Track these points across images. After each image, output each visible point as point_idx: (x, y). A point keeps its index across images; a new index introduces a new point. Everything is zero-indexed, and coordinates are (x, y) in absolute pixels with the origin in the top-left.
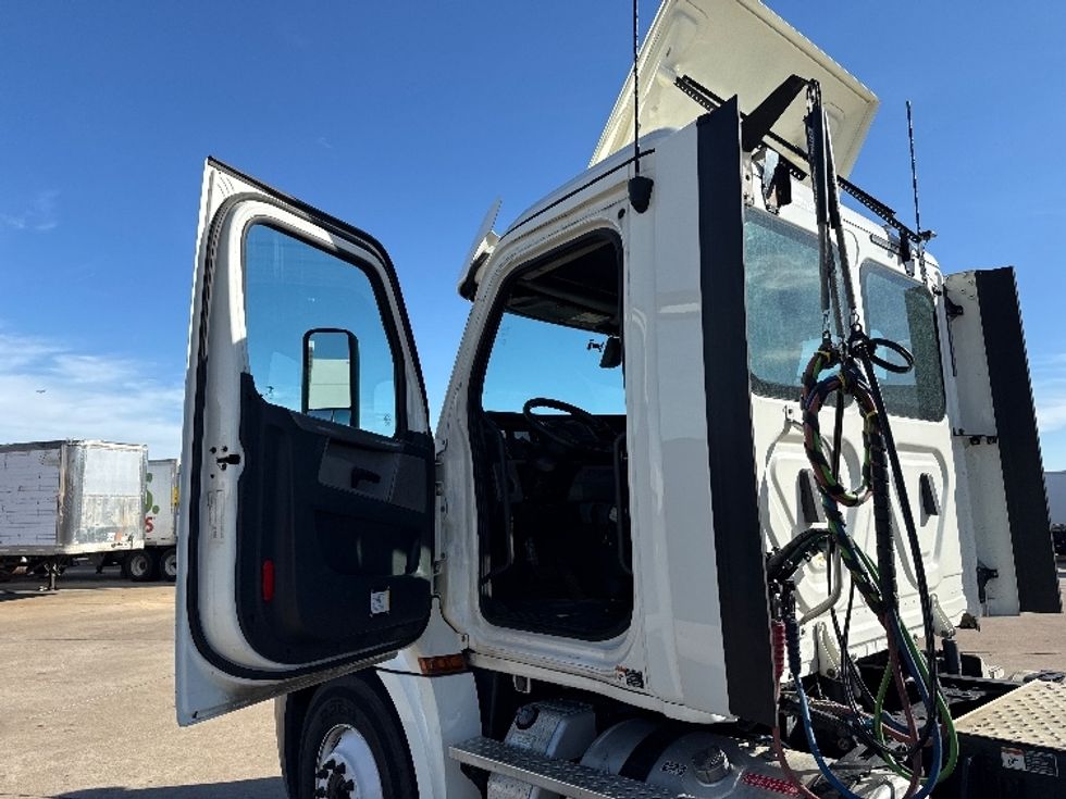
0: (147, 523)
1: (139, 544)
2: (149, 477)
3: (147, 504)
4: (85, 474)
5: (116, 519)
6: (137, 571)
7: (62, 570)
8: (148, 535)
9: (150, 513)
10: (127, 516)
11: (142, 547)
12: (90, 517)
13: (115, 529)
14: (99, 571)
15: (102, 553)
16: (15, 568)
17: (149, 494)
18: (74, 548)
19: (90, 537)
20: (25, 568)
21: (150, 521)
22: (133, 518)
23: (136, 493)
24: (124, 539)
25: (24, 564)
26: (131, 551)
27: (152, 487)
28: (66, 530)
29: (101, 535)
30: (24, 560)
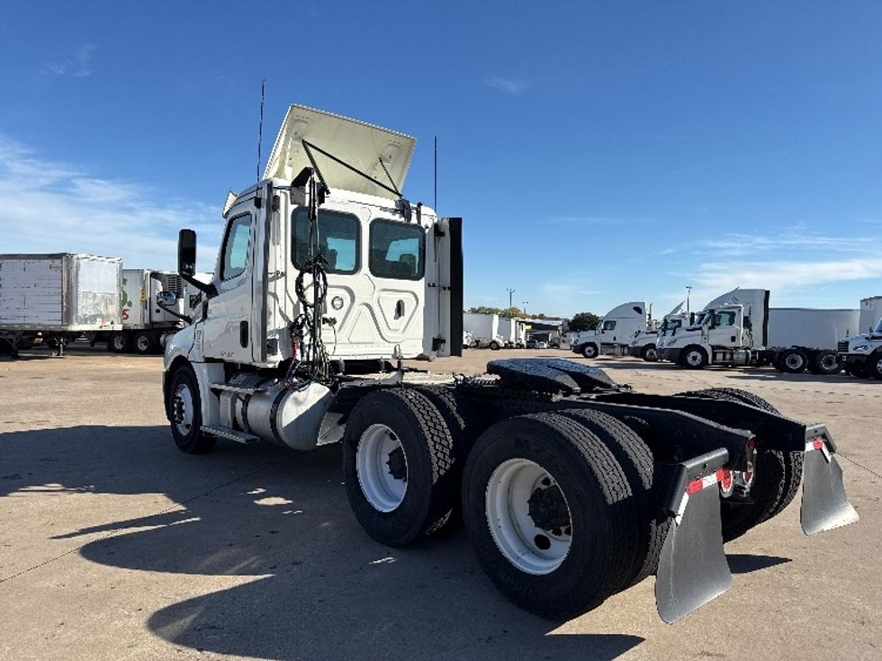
0: (124, 314)
1: (119, 327)
2: (125, 281)
3: (124, 300)
4: (80, 277)
5: (102, 309)
6: (119, 346)
7: (67, 343)
8: (125, 321)
9: (126, 307)
10: (110, 307)
11: (121, 329)
12: (84, 307)
13: (100, 316)
14: (92, 344)
15: (94, 332)
16: (34, 339)
17: (124, 293)
18: (75, 327)
19: (85, 321)
20: (41, 339)
21: (127, 313)
22: (114, 309)
23: (116, 291)
24: (109, 323)
25: (40, 337)
26: (113, 331)
27: (126, 288)
28: (68, 315)
29: (93, 319)
30: (40, 334)
